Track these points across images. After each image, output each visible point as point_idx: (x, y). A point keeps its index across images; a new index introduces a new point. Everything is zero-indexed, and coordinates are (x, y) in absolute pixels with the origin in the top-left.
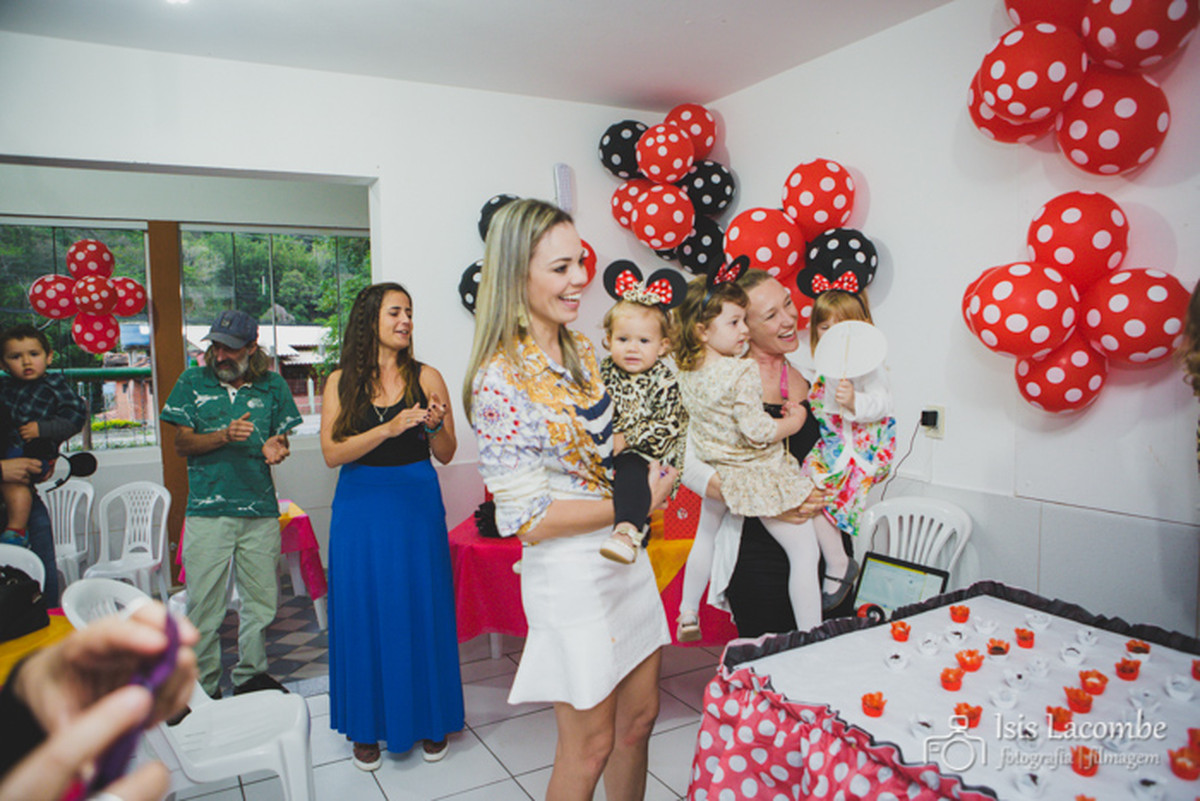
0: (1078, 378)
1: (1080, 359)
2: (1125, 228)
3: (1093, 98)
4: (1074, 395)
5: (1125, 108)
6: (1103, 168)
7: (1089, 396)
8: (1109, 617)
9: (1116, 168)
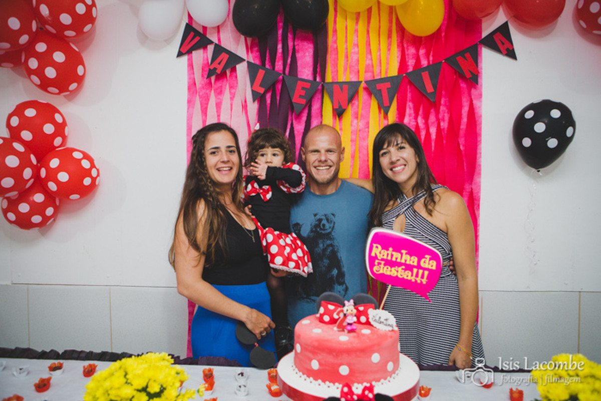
0: (38, 209)
1: (39, 198)
2: (64, 124)
3: (41, 47)
4: (37, 219)
5: (59, 57)
6: (50, 89)
7: (46, 219)
8: (48, 350)
9: (57, 91)
